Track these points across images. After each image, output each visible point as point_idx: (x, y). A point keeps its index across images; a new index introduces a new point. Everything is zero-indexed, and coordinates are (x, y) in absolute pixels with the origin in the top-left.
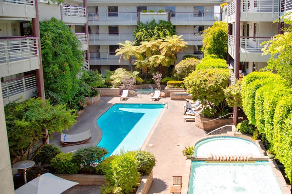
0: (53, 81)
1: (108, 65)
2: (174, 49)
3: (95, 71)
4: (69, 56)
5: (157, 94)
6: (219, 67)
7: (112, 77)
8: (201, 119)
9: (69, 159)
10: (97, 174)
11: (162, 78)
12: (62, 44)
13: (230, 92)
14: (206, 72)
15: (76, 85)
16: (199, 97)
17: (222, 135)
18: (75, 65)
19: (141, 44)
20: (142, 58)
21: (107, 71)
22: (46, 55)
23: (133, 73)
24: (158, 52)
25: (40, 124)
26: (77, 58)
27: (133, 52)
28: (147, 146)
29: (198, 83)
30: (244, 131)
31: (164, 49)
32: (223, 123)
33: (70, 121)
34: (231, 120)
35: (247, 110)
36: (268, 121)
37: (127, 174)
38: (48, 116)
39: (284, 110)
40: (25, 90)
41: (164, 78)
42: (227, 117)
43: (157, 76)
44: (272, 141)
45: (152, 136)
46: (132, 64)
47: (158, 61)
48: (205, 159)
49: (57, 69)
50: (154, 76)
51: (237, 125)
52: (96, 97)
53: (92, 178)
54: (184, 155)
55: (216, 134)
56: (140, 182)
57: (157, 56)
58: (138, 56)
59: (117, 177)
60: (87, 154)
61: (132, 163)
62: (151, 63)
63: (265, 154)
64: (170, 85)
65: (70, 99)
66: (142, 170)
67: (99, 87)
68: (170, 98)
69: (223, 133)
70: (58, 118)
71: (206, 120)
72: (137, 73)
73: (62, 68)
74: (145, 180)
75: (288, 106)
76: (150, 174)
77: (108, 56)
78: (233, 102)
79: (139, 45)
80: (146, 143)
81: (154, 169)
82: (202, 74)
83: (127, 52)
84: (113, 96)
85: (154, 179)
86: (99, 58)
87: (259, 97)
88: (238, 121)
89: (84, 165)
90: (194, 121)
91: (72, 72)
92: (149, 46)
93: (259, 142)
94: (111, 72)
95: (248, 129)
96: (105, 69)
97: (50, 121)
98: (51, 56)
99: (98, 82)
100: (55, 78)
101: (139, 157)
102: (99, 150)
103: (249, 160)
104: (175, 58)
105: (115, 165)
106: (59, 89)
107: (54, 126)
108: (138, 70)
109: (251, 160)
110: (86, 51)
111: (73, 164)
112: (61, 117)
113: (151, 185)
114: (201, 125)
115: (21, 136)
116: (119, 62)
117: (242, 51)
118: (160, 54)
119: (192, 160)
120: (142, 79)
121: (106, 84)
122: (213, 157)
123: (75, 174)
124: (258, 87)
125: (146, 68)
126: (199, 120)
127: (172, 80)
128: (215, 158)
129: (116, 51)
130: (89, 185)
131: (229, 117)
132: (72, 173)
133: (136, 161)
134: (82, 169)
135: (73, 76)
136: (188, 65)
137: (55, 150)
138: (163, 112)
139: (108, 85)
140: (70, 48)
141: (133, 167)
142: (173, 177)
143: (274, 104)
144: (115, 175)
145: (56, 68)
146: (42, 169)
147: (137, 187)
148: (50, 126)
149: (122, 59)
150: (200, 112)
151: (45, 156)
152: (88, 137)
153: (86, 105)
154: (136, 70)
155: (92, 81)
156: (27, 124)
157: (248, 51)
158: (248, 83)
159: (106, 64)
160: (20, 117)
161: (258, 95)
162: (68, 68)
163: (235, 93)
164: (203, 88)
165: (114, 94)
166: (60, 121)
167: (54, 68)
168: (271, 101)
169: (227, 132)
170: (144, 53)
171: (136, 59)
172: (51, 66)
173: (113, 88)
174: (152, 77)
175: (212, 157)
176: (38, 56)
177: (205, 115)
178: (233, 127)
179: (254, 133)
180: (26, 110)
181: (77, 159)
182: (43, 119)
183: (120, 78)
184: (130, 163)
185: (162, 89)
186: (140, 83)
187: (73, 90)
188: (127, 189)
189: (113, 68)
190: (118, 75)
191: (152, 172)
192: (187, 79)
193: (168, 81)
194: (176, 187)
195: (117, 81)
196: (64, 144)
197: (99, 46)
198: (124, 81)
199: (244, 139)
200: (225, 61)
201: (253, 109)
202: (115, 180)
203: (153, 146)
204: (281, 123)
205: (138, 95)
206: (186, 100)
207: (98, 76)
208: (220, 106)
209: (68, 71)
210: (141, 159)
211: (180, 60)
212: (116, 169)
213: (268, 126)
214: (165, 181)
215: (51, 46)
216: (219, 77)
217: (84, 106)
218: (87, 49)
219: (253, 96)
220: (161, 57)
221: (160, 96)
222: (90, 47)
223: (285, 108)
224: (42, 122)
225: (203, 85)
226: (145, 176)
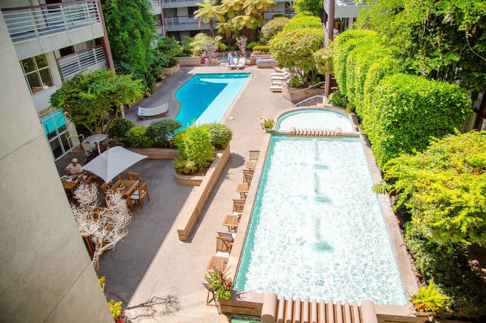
0: (124, 51)
1: (187, 31)
2: (261, 7)
3: (171, 38)
4: (139, 22)
5: (243, 61)
6: (310, 26)
7: (191, 44)
8: (289, 89)
9: (142, 133)
10: (172, 148)
11: (248, 43)
12: (129, 7)
13: (320, 57)
14: (294, 33)
15: (151, 54)
16: (285, 64)
17: (312, 107)
18: (147, 31)
19: (222, 3)
20: (224, 20)
21: (187, 37)
22: (113, 22)
23: (215, 39)
24: (242, 12)
25: (106, 96)
26: (148, 23)
27: (213, 13)
28: (227, 120)
29: (284, 46)
30: (336, 102)
31: (249, 8)
32: (313, 94)
33: (136, 92)
34: (322, 90)
35: (338, 78)
36: (359, 89)
37: (200, 148)
38: (113, 88)
39: (377, 74)
40: (96, 62)
41: (250, 43)
42: (318, 87)
43: (241, 41)
44: (361, 113)
45: (234, 107)
46: (214, 28)
47: (243, 23)
48: (286, 134)
49: (127, 37)
50: (238, 41)
51: (329, 96)
52: (175, 67)
53: (166, 152)
54: (263, 129)
55: (304, 106)
56: (215, 156)
57: (241, 16)
58: (220, 18)
59: (189, 151)
60: (159, 127)
61: (204, 136)
62: (235, 26)
63: (357, 130)
64: (256, 51)
65: (146, 70)
66: (218, 144)
67: (178, 56)
68: (256, 67)
69: (313, 105)
70: (123, 90)
71: (294, 90)
72: (220, 38)
73: (132, 35)
74: (220, 155)
75: (382, 70)
76: (226, 149)
77: (186, 19)
78: (324, 68)
79: (220, 5)
80: (227, 116)
81: (231, 143)
82: (289, 35)
83: (207, 14)
84: (193, 66)
85: (231, 154)
86: (177, 23)
87: (351, 60)
88: (330, 91)
89: (158, 139)
90: (281, 92)
91: (144, 39)
92: (232, 5)
93: (353, 116)
94: (191, 39)
95: (341, 100)
96: (186, 35)
97: (115, 93)
98: (119, 22)
99: (175, 50)
100: (126, 47)
101: (213, 130)
102: (172, 123)
103: (336, 136)
104: (262, 18)
105: (187, 138)
106: (132, 59)
107: (121, 97)
108: (221, 34)
109: (340, 136)
110: (160, 15)
111: (146, 138)
112: (127, 88)
113: (228, 160)
114: (289, 96)
115: (88, 109)
116: (199, 27)
117: (338, 4)
118: (245, 15)
119: (271, 134)
120: (225, 46)
121: (184, 51)
122: (296, 132)
123: (150, 148)
124: (351, 49)
125: (230, 33)
126: (287, 90)
127: (259, 45)
128: (297, 133)
129: (195, 13)
130: (164, 159)
131: (321, 87)
132: (147, 147)
133: (209, 135)
134: (156, 143)
135: (147, 44)
136: (276, 27)
137: (128, 123)
138: (248, 81)
139: (188, 53)
140: (139, 13)
141: (205, 140)
142: (250, 151)
143: (365, 68)
144: (187, 148)
145: (126, 35)
146: (117, 143)
147: (211, 162)
148: (116, 98)
149: (202, 23)
150: (288, 81)
151: (119, 131)
152: (166, 111)
153: (165, 77)
154: (218, 35)
155: (169, 49)
156: (93, 96)
157: (346, 4)
158: (341, 44)
159: (186, 30)
160: (85, 89)
161: (350, 58)
162: (139, 35)
163: (327, 57)
164: (290, 53)
165: (195, 63)
166: (126, 92)
167: (123, 36)
168: (363, 64)
169: (317, 104)
170: (227, 13)
171: (217, 22)
172: (121, 34)
173: (193, 56)
174: (236, 42)
175: (294, 132)
176: (101, 22)
177: (294, 85)
178: (325, 98)
179: (348, 105)
180: (91, 82)
181: (150, 133)
182: (109, 91)
183: (201, 45)
184: (203, 137)
185: (247, 56)
186: (224, 50)
187: (147, 59)
188: (200, 163)
189: (193, 33)
190: (198, 42)
191: (229, 147)
192: (271, 42)
193: (254, 46)
194: (252, 162)
195: (197, 48)
196: (141, 119)
197: (176, 8)
198: (205, 48)
199: (336, 112)
200: (320, 19)
201: (344, 76)
202: (187, 154)
203: (234, 119)
204: (371, 91)
205: (221, 64)
206: (274, 68)
207: (175, 43)
208: (310, 74)
209: (140, 39)
210: (215, 133)
211: (268, 20)
212: (188, 143)
213: (358, 96)
214: (243, 156)
215: (118, 10)
216: (310, 38)
217: (163, 78)
218: (160, 13)
219: (345, 61)
220: (246, 18)
221: (246, 64)
222: (164, 10)
223: (378, 73)
224: (108, 94)
225: (290, 48)
226: (220, 150)
